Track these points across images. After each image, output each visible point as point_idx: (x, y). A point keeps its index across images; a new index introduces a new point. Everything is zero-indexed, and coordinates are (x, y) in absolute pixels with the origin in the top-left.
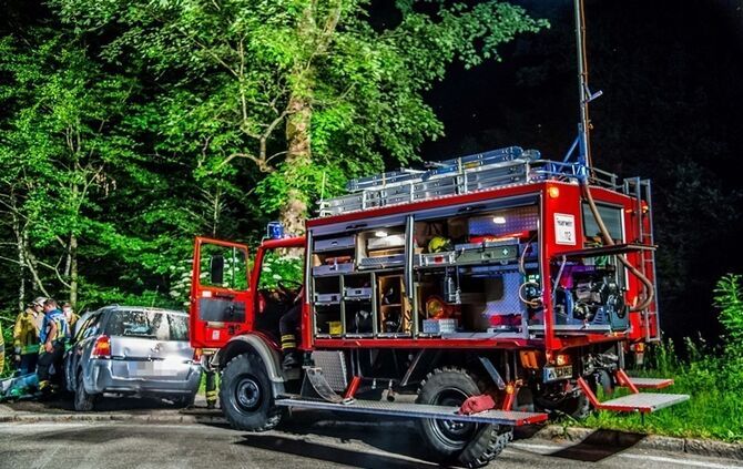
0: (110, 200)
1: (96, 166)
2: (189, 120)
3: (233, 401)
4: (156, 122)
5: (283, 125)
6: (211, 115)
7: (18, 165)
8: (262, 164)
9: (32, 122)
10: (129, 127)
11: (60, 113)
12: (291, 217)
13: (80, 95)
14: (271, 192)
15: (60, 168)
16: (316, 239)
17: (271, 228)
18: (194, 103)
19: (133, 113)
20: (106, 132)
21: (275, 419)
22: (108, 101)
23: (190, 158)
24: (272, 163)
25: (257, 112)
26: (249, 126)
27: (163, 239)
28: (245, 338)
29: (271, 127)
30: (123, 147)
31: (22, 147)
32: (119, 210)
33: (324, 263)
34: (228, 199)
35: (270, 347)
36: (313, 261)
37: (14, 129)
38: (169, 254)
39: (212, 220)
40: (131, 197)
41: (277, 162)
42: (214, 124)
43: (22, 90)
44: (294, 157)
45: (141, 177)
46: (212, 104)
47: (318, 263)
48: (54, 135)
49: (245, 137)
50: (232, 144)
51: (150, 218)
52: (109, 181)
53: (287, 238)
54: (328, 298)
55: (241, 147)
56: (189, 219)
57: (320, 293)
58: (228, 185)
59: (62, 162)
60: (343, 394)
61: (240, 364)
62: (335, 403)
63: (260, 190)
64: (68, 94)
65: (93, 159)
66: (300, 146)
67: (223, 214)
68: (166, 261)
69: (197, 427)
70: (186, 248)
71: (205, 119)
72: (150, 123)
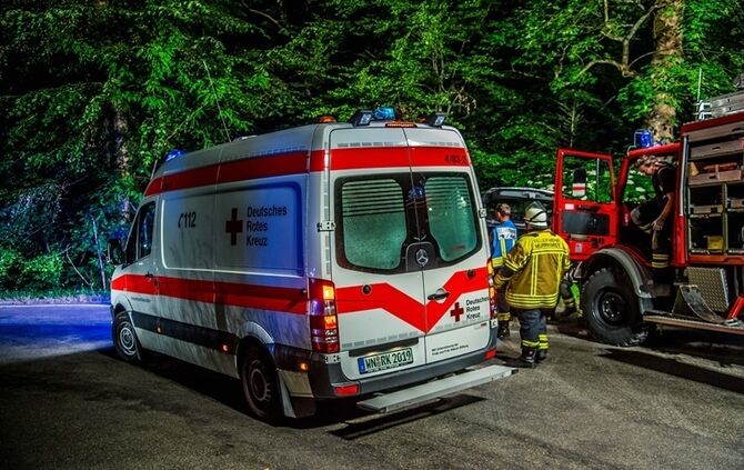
0: (471, 119)
1: (458, 88)
2: (547, 31)
3: (596, 314)
4: (514, 37)
5: (650, 22)
6: (569, 22)
7: (394, 92)
8: (624, 68)
9: (405, 50)
10: (488, 45)
11: (428, 38)
12: (657, 125)
13: (444, 19)
14: (635, 99)
15: (427, 92)
16: (692, 145)
17: (639, 137)
18: (552, 11)
19: (491, 30)
20: (467, 53)
21: (642, 335)
22: (468, 22)
23: (546, 71)
24: (635, 68)
25: (620, 11)
26: (611, 28)
27: (520, 154)
28: (610, 251)
29: (636, 27)
30: (483, 65)
31: (396, 75)
32: (478, 128)
33: (701, 171)
34: (586, 110)
35: (636, 261)
36: (688, 170)
37: (391, 59)
38: (526, 170)
39: (568, 133)
40: (489, 115)
41: (641, 66)
42: (571, 31)
43: (397, 22)
44: (662, 57)
45: (499, 94)
46: (570, 11)
47: (694, 172)
48: (422, 61)
49: (606, 41)
50: (591, 51)
51: (507, 134)
52: (470, 100)
53: (656, 146)
54: (707, 210)
55: (601, 54)
56: (545, 134)
57: (697, 205)
58: (586, 95)
59: (429, 86)
60: (725, 315)
61: (604, 277)
62: (715, 324)
63: (622, 97)
64: (434, 19)
65: (456, 80)
66: (668, 44)
67: (579, 126)
68: (524, 176)
69: (559, 336)
70: (544, 162)
71: (563, 27)
72: (508, 39)
